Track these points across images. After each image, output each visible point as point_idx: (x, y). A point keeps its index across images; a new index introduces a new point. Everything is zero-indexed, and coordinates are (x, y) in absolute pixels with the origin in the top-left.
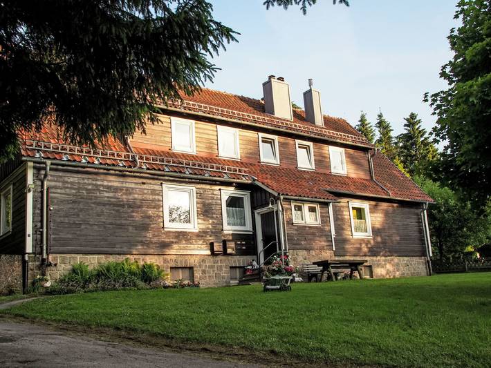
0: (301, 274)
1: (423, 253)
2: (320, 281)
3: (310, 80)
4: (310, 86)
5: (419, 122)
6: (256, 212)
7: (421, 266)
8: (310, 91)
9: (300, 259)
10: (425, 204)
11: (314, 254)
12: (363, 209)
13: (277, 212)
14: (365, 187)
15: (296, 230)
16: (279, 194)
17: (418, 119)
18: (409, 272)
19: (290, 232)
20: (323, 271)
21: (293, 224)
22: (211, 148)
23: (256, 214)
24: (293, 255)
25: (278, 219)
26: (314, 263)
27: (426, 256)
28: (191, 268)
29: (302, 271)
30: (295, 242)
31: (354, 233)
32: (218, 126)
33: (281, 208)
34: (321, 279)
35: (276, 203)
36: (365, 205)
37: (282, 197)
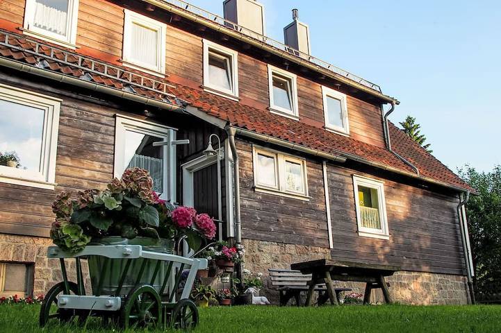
0: (267, 289)
1: (462, 271)
2: (307, 304)
3: (295, 11)
4: (294, 18)
5: (417, 127)
6: (185, 166)
7: (459, 291)
8: (294, 25)
9: (266, 259)
10: (465, 193)
11: (293, 252)
12: (375, 191)
13: (223, 162)
14: (378, 155)
15: (260, 201)
16: (228, 123)
17: (415, 123)
18: (443, 300)
19: (246, 203)
20: (311, 284)
21: (253, 188)
22: (109, 45)
23: (185, 172)
24: (250, 251)
25: (224, 177)
26: (294, 267)
27: (467, 276)
28: (30, 266)
29: (269, 284)
30: (256, 224)
31: (361, 228)
32: (126, 11)
33: (230, 155)
34: (308, 300)
35: (223, 145)
36: (379, 185)
37: (233, 130)
